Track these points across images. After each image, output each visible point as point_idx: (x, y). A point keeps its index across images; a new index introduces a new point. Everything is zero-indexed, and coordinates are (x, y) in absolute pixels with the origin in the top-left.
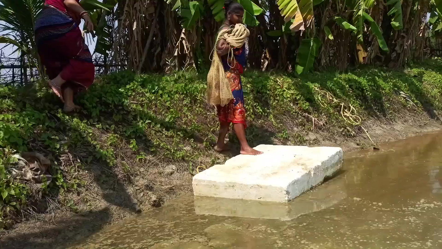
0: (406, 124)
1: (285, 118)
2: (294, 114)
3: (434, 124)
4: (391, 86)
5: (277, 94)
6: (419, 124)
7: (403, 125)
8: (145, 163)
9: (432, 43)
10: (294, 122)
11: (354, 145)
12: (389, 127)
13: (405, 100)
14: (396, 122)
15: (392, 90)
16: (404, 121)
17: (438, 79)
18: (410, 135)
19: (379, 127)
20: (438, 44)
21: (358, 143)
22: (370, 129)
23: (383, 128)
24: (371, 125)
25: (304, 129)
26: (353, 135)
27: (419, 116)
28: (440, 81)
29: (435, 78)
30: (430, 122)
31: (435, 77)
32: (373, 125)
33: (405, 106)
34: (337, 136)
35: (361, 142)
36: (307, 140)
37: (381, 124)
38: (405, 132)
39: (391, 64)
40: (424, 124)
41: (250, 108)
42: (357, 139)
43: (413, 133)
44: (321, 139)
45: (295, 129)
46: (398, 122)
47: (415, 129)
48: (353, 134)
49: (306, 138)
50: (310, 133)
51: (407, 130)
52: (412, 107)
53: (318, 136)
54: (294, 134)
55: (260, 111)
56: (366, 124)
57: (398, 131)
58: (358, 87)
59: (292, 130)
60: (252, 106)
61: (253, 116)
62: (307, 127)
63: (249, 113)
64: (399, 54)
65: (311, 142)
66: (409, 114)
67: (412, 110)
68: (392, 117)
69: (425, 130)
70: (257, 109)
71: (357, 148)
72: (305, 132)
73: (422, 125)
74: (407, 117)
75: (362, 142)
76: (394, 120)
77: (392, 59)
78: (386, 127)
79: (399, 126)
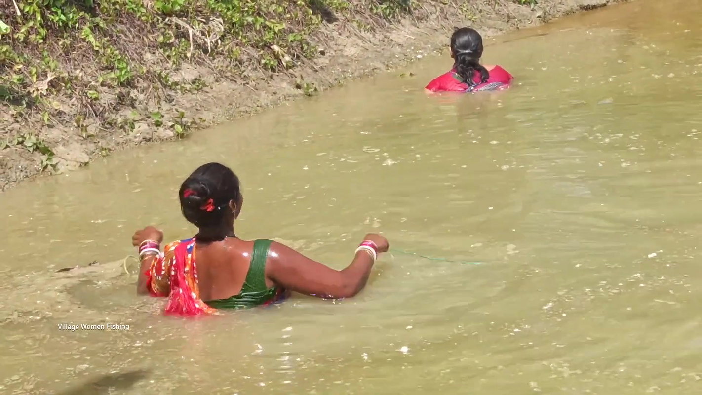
0: (421, 24)
1: (122, 32)
2: (143, 18)
3: (491, 22)
7: (413, 29)
10: (143, 39)
11: (289, 87)
12: (378, 37)
14: (399, 22)
16: (418, 18)
19: (354, 38)
21: (298, 82)
22: (332, 44)
23: (362, 38)
24: (334, 33)
25: (169, 57)
26: (287, 65)
32: (340, 34)
34: (250, 68)
35: (305, 79)
36: (176, 84)
37: (360, 31)
41: (34, 12)
42: (297, 71)
44: (209, 79)
45: (148, 56)
46: (403, 21)
49: (174, 78)
50: (184, 65)
51: (421, 42)
53: (204, 70)
54: (145, 71)
55: (60, 19)
57: (400, 45)
59: (142, 61)
61: (43, 32)
62: (175, 50)
63: (31, 24)
65: (188, 87)
70: (52, 13)
71: (295, 96)
72: (171, 63)
75: (308, 80)
78: (371, 36)
79: (403, 33)
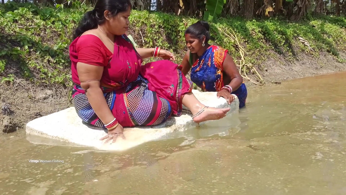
0: (303, 66)
3: (329, 68)
4: (291, 32)
5: (180, 30)
6: (315, 67)
7: (300, 67)
8: (13, 86)
9: (328, 7)
12: (287, 68)
13: (303, 45)
15: (292, 36)
16: (302, 63)
17: (333, 29)
18: (307, 75)
19: (279, 67)
20: (333, 8)
22: (270, 68)
23: (282, 68)
24: (271, 64)
27: (316, 60)
28: (335, 31)
29: (331, 29)
30: (326, 65)
31: (331, 27)
32: (273, 65)
33: (303, 51)
37: (281, 65)
38: (302, 72)
39: (293, 17)
40: (321, 67)
43: (310, 74)
46: (296, 64)
47: (311, 71)
48: (253, 71)
51: (304, 71)
52: (310, 51)
56: (266, 63)
57: (296, 71)
58: (261, 31)
60: (152, 39)
64: (301, 8)
66: (307, 58)
67: (310, 54)
68: (291, 59)
69: (321, 72)
73: (319, 67)
74: (304, 60)
76: (293, 62)
77: (294, 12)
78: (285, 67)
79: (297, 67)
